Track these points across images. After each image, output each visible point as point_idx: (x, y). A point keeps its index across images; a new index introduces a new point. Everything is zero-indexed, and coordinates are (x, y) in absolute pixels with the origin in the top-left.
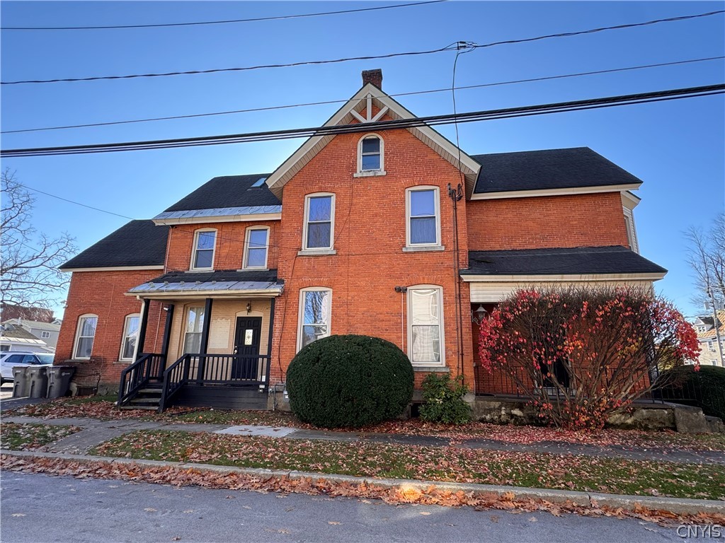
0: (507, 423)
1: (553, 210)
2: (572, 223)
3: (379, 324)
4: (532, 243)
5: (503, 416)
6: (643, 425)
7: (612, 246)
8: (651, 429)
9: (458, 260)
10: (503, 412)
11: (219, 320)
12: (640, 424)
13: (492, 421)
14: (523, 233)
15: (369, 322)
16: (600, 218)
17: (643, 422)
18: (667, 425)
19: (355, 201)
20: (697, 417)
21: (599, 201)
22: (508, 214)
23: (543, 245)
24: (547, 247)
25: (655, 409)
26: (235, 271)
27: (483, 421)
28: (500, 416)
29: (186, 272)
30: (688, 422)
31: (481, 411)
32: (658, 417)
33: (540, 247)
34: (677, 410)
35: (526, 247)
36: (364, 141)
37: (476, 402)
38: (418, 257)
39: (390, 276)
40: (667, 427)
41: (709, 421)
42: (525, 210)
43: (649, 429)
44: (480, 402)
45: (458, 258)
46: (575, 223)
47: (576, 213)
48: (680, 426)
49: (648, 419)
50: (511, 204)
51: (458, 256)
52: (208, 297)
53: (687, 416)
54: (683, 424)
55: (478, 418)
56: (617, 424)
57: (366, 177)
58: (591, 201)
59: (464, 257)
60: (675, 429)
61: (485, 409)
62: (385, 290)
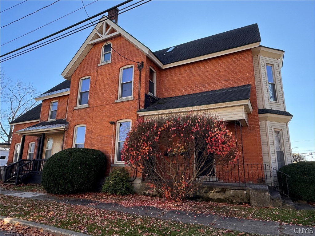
0: (155, 196)
1: (210, 67)
2: (220, 74)
3: (103, 142)
4: (197, 89)
5: (154, 192)
6: (230, 200)
7: (244, 85)
8: (235, 203)
9: (140, 104)
10: (154, 190)
11: (56, 143)
12: (228, 199)
13: (149, 195)
14: (192, 84)
15: (99, 141)
16: (238, 68)
17: (230, 198)
18: (245, 201)
19: (98, 78)
20: (264, 196)
21: (238, 57)
22: (185, 74)
23: (204, 90)
24: (205, 91)
25: (239, 190)
26: (63, 119)
27: (145, 194)
28: (153, 192)
29: (47, 121)
30: (258, 199)
31: (144, 189)
32: (240, 195)
33: (201, 91)
34: (251, 191)
35: (194, 93)
36: (105, 46)
37: (142, 184)
38: (122, 104)
39: (110, 116)
40: (245, 202)
41: (272, 199)
42: (195, 70)
43: (234, 203)
44: (144, 184)
45: (140, 103)
46: (222, 73)
47: (223, 67)
48: (252, 202)
49: (234, 196)
50: (187, 68)
51: (140, 102)
52: (42, 133)
53: (258, 195)
54: (254, 200)
55: (142, 193)
56: (215, 199)
57: (103, 65)
58: (232, 59)
59: (142, 102)
60: (249, 204)
61: (146, 188)
62: (107, 124)
